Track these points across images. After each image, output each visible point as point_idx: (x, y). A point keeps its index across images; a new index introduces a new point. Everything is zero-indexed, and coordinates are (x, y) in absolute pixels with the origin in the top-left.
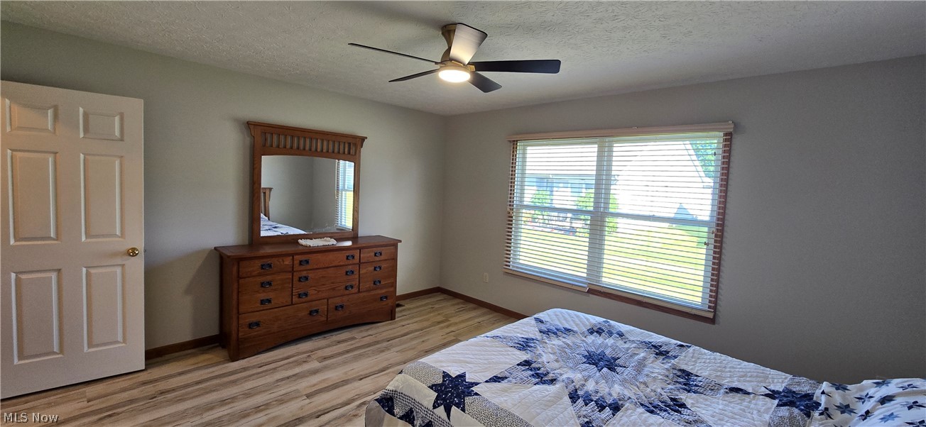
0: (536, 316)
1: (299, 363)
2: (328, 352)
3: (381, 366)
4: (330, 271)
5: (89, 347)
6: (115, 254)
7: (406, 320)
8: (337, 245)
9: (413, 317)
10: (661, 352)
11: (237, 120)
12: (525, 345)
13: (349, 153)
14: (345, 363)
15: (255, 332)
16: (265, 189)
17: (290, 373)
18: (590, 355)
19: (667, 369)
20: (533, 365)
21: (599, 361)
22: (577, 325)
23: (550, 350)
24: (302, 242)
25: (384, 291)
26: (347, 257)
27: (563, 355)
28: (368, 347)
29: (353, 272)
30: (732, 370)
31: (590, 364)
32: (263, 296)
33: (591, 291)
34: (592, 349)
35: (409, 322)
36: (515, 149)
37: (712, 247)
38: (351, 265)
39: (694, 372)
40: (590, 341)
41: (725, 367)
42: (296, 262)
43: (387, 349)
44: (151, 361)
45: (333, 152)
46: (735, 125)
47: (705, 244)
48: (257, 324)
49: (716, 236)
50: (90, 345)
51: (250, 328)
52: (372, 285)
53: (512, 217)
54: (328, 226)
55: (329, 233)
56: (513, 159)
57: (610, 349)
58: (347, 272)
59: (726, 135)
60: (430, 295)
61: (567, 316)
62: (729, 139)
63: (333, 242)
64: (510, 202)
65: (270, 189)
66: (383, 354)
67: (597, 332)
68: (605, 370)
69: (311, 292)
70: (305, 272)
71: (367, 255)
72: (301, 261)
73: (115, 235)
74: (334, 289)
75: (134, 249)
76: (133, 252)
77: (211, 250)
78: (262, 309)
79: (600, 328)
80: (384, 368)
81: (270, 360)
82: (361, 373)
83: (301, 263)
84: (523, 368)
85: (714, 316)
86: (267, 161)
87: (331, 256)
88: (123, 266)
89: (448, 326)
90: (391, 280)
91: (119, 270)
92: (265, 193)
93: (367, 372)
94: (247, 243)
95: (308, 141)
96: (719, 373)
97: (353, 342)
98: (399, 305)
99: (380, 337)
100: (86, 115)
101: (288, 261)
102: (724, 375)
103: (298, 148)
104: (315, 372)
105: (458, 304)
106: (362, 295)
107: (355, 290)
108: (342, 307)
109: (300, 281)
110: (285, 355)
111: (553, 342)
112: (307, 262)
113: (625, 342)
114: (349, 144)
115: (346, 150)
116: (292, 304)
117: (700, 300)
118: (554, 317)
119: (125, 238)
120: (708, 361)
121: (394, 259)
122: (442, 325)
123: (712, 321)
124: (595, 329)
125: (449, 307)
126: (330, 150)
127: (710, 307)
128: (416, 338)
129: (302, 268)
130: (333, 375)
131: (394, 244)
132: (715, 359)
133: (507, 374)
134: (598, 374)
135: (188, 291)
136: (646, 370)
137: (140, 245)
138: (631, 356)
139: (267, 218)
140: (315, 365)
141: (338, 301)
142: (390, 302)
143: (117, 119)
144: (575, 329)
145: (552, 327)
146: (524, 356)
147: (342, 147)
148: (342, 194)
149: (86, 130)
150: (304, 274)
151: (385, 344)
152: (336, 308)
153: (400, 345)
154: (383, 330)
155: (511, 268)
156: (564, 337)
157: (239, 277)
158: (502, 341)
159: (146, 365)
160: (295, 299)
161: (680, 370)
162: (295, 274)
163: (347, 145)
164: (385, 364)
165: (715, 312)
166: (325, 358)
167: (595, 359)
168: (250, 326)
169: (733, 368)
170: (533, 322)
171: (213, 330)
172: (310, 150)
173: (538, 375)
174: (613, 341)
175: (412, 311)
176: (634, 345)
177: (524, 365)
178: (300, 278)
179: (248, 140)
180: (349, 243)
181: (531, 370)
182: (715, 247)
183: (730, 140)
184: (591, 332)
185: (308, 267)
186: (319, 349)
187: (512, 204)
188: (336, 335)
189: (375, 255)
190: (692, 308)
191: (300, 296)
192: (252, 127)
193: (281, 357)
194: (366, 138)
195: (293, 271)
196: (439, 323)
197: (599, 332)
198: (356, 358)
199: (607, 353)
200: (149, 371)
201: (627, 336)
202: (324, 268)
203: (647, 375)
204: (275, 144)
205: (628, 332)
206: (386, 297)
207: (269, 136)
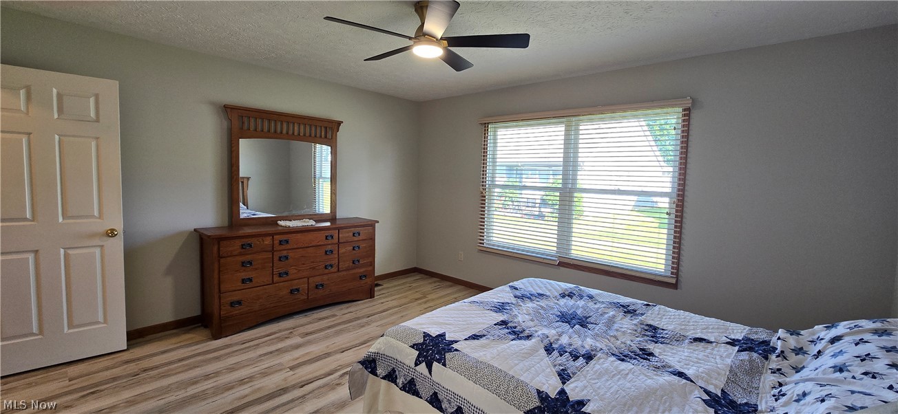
0: (511, 284)
1: (281, 339)
2: (310, 328)
3: (362, 340)
4: (310, 250)
5: (69, 328)
6: (93, 236)
7: (386, 298)
8: (317, 226)
9: (391, 295)
10: (629, 311)
11: (213, 104)
12: (501, 308)
13: (326, 137)
14: (327, 337)
15: (237, 310)
16: (243, 178)
17: (273, 348)
18: (563, 315)
19: (636, 325)
20: (509, 325)
21: (571, 319)
22: (550, 290)
23: (525, 312)
24: (282, 223)
25: (362, 270)
26: (327, 237)
27: (538, 316)
28: (350, 322)
29: (332, 251)
30: (696, 324)
31: (563, 322)
32: (244, 275)
33: (561, 264)
34: (565, 310)
35: (387, 299)
36: (486, 131)
37: (673, 216)
38: (329, 244)
39: (660, 326)
40: (563, 303)
41: (689, 322)
42: (276, 242)
43: (368, 324)
44: (132, 342)
45: (310, 136)
46: (693, 101)
47: (667, 214)
48: (239, 303)
49: (677, 206)
50: (70, 326)
51: (232, 306)
52: (351, 264)
53: (485, 197)
54: (307, 208)
55: (308, 215)
56: (485, 141)
57: (581, 310)
58: (326, 252)
59: (684, 110)
60: (407, 275)
61: (540, 284)
62: (687, 113)
63: (312, 223)
64: (483, 182)
65: (248, 179)
66: (363, 329)
67: (569, 296)
68: (577, 326)
69: (292, 271)
70: (285, 252)
71: (345, 235)
72: (280, 241)
73: (93, 216)
74: (314, 268)
75: (112, 230)
76: (112, 232)
77: (191, 232)
78: (243, 288)
79: (571, 293)
80: (365, 341)
81: (253, 337)
82: (344, 346)
83: (281, 243)
84: (500, 327)
85: (677, 281)
86: (244, 145)
87: (311, 236)
88: (102, 246)
89: (425, 302)
90: (370, 260)
91: (97, 251)
92: (243, 182)
93: (348, 345)
94: (226, 224)
95: (285, 125)
96: (683, 327)
97: (334, 319)
98: (377, 285)
99: (359, 314)
100: (60, 96)
101: (268, 241)
102: (688, 328)
103: (275, 132)
104: (297, 347)
105: (435, 282)
106: (341, 274)
107: (334, 269)
108: (322, 285)
109: (280, 260)
110: (268, 332)
111: (527, 305)
112: (287, 242)
113: (595, 304)
114: (326, 128)
115: (323, 133)
116: (273, 283)
117: (663, 267)
118: (528, 285)
119: (103, 219)
120: (673, 317)
121: (372, 239)
122: (419, 302)
123: (675, 286)
124: (567, 293)
125: (426, 286)
126: (308, 134)
127: (672, 273)
128: (396, 313)
129: (283, 247)
130: (315, 349)
131: (371, 225)
132: (679, 315)
133: (485, 333)
134: (571, 330)
135: (169, 271)
136: (616, 326)
137: (119, 226)
138: (601, 315)
139: (245, 207)
140: (297, 340)
141: (318, 280)
142: (368, 281)
143: (92, 100)
144: (548, 294)
145: (526, 293)
146: (500, 317)
147: (318, 131)
148: (319, 181)
149: (60, 110)
150: (285, 253)
151: (365, 320)
152: (317, 287)
153: (381, 320)
154: (362, 307)
155: (485, 245)
156: (537, 301)
157: (220, 257)
158: (479, 306)
159: (128, 345)
160: (276, 279)
161: (647, 325)
162: (275, 253)
163: (323, 129)
164: (365, 338)
165: (677, 278)
166: (307, 334)
167: (567, 318)
168: (232, 304)
169: (696, 322)
170: (508, 289)
171: (195, 311)
172: (287, 133)
173: (514, 333)
174: (584, 303)
175: (391, 290)
176: (603, 306)
177: (501, 325)
178: (280, 258)
179: (225, 124)
180: (328, 224)
181: (508, 328)
182: (676, 216)
183: (689, 115)
184: (563, 296)
185: (288, 246)
186: (302, 326)
187: (484, 184)
188: (317, 313)
189: (354, 236)
190: (656, 275)
191: (280, 275)
192: (229, 110)
193: (263, 334)
194: (342, 122)
195: (273, 251)
196: (417, 299)
197: (571, 295)
198: (337, 333)
199: (579, 313)
200: (131, 351)
201: (597, 298)
202: (303, 248)
203: (617, 330)
204: (252, 128)
205: (597, 294)
206: (365, 276)
207: (246, 120)
